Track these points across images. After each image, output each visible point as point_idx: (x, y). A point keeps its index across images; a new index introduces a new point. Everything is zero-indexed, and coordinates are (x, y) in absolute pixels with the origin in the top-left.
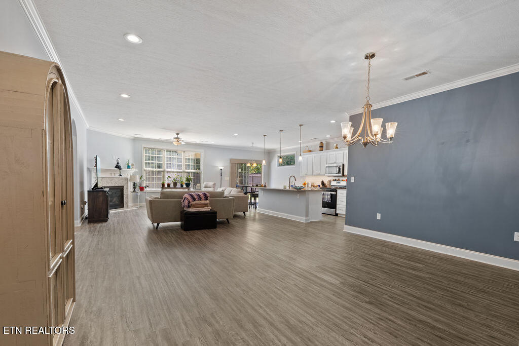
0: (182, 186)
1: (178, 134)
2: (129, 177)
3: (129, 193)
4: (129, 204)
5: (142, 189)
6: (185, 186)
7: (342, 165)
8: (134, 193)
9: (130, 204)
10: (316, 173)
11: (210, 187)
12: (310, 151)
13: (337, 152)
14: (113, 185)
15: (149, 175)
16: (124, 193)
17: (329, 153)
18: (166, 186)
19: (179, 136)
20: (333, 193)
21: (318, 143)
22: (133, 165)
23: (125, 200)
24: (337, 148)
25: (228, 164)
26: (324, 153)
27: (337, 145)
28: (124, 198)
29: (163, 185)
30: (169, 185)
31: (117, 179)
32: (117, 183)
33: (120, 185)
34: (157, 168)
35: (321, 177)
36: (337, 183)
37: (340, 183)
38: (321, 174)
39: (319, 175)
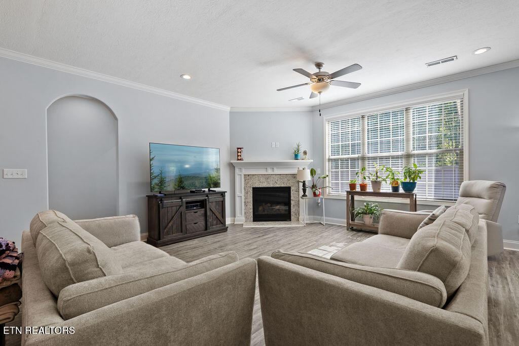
0: (395, 188)
1: (319, 66)
3: (300, 198)
6: (401, 191)
11: (479, 197)
16: (292, 198)
18: (358, 189)
22: (306, 153)
28: (292, 206)
29: (352, 186)
30: (363, 187)
31: (277, 176)
32: (278, 183)
33: (282, 186)
34: (350, 153)
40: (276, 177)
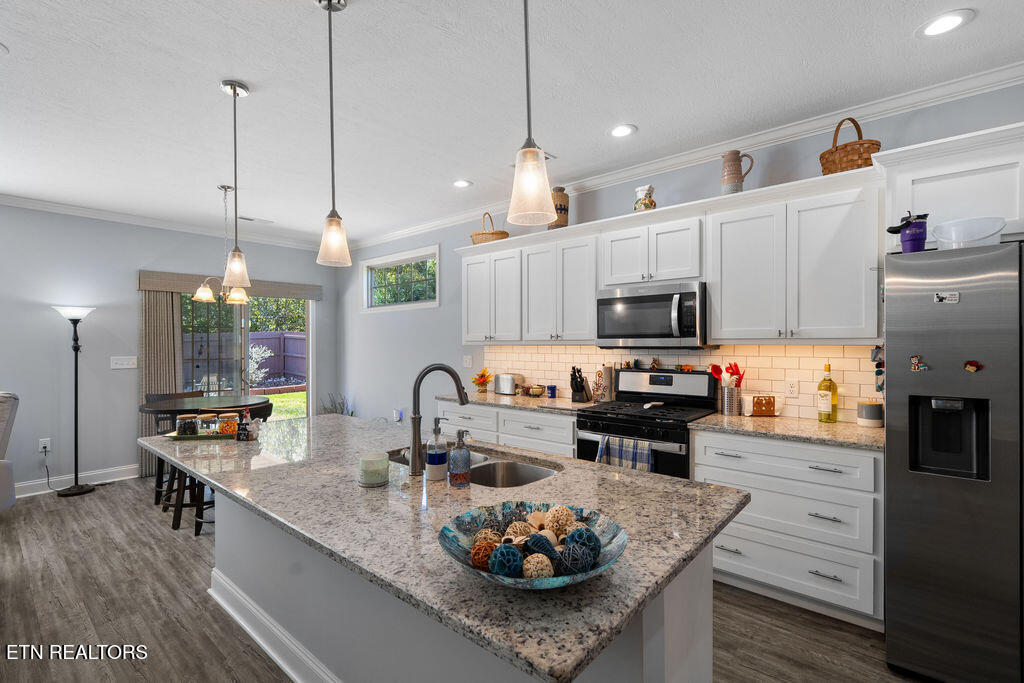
7: (696, 289)
10: (540, 329)
12: (504, 235)
13: (656, 227)
17: (607, 236)
20: (672, 447)
24: (651, 205)
25: (132, 297)
26: (580, 237)
27: (649, 194)
35: (571, 350)
36: (653, 381)
37: (669, 383)
38: (567, 335)
39: (556, 340)
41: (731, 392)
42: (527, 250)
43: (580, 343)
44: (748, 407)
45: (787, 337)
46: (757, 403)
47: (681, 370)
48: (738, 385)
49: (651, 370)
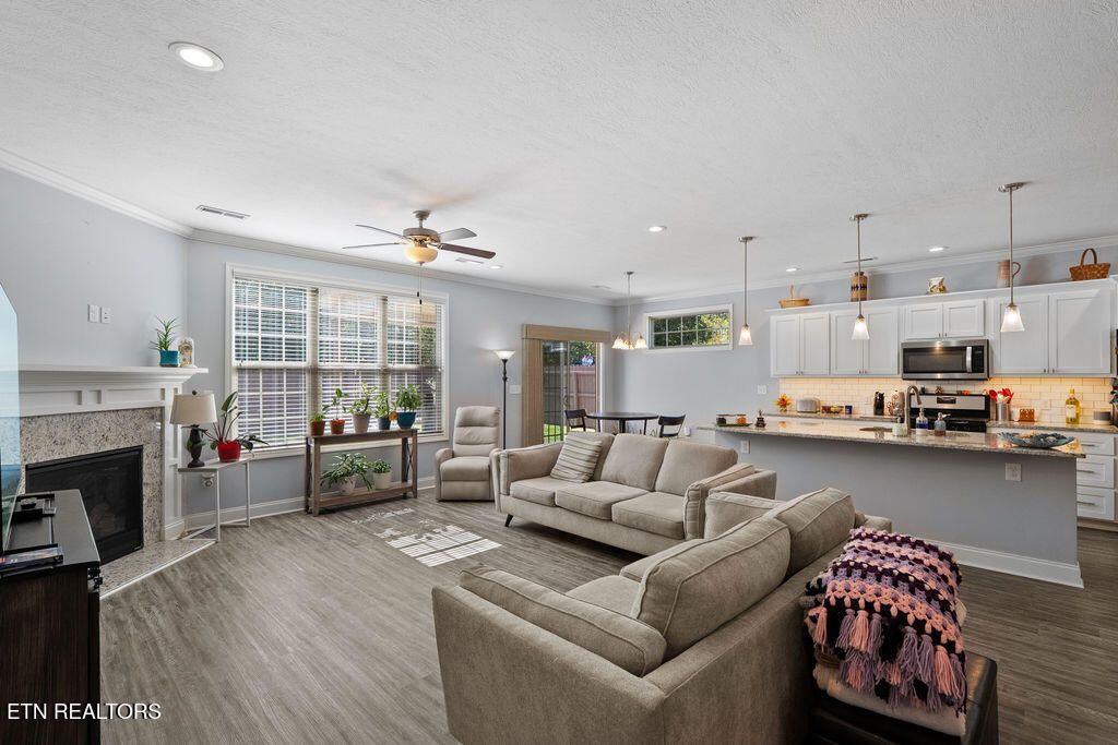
0: (385, 423)
1: (422, 215)
2: (169, 402)
3: (169, 473)
4: (168, 527)
5: (228, 451)
6: (394, 426)
7: (984, 344)
8: (194, 475)
9: (173, 524)
12: (806, 302)
14: (92, 450)
15: (253, 386)
16: (146, 478)
18: (328, 431)
19: (427, 224)
21: (849, 277)
22: (188, 348)
23: (147, 512)
24: (943, 290)
27: (941, 282)
28: (145, 502)
29: (317, 426)
30: (338, 426)
31: (108, 417)
32: (112, 436)
33: (122, 446)
34: (284, 358)
35: (875, 381)
36: (939, 401)
37: (953, 402)
38: (872, 371)
39: (864, 375)
40: (106, 422)
41: (1004, 408)
42: (835, 313)
43: (886, 377)
44: (1016, 415)
45: (1049, 373)
46: (1023, 413)
47: (961, 394)
48: (1009, 402)
49: (937, 394)
